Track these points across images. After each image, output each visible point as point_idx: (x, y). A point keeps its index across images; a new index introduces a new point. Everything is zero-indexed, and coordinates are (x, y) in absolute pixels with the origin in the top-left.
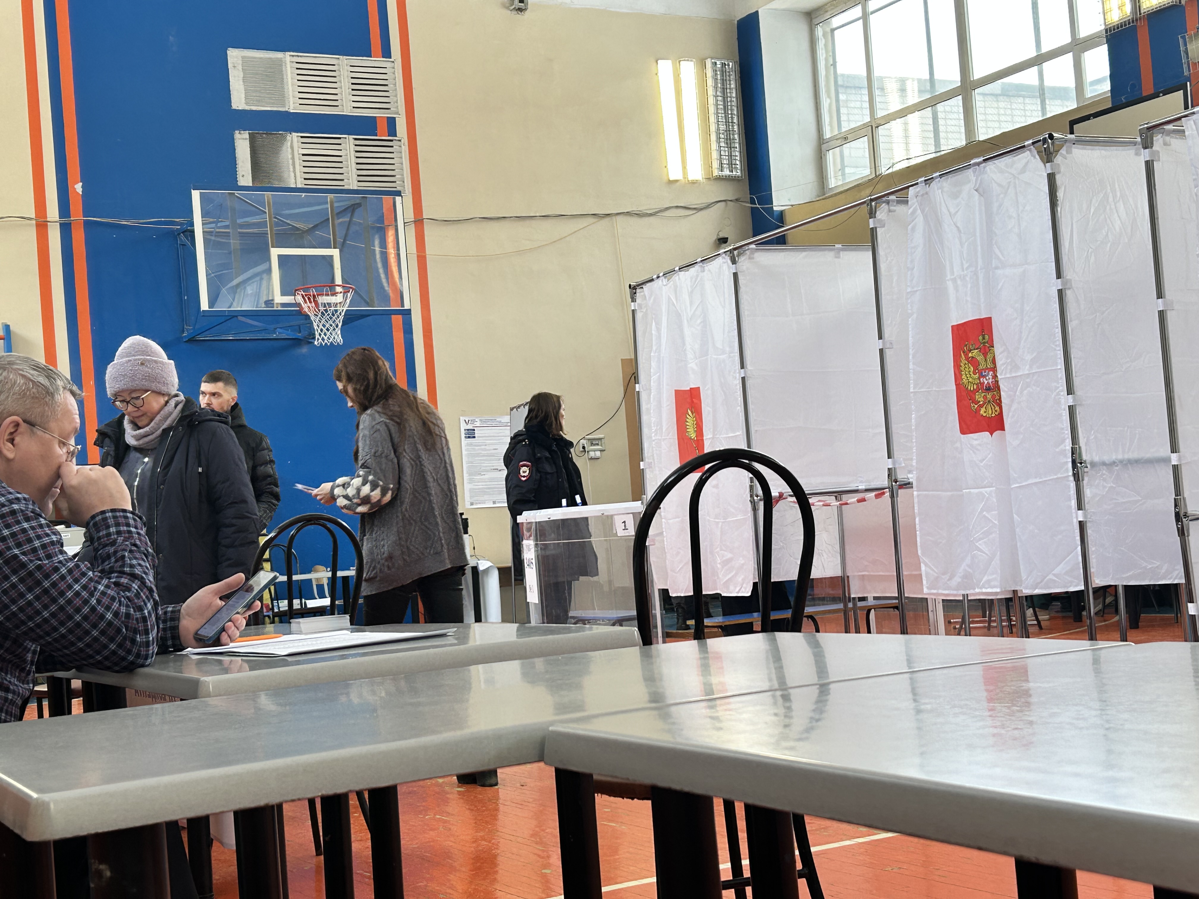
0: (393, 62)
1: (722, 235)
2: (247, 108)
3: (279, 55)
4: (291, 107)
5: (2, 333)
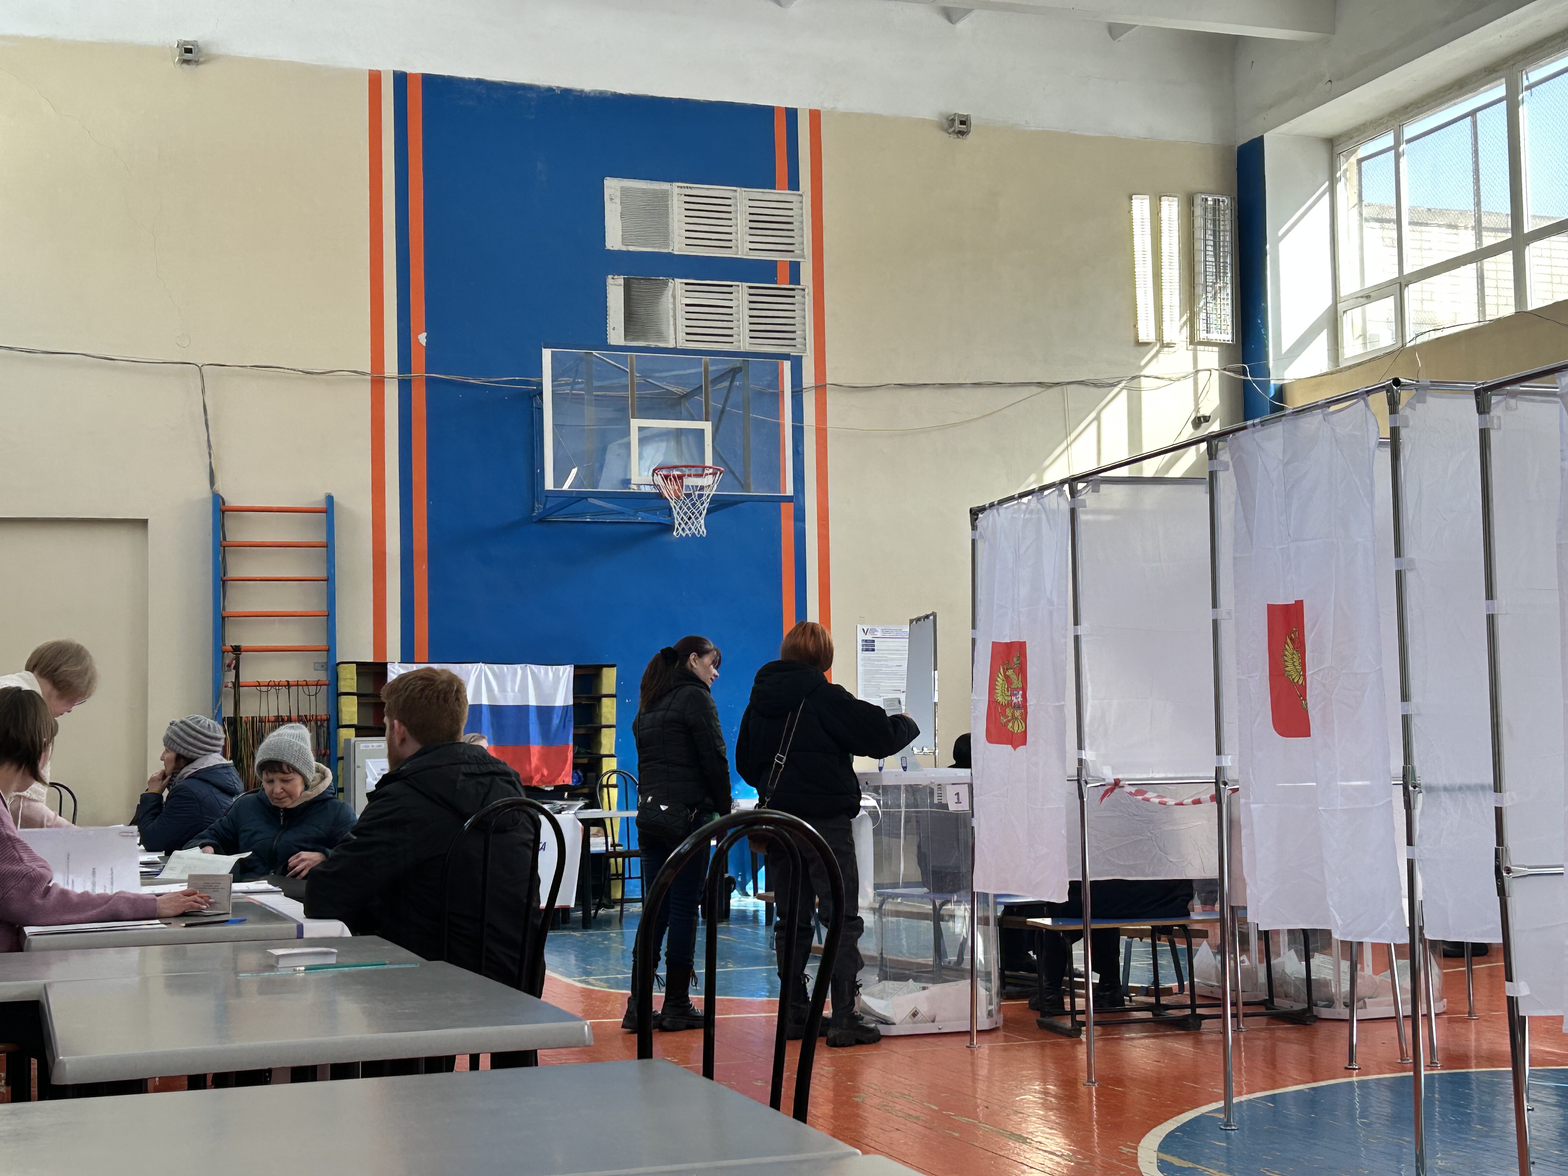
0: (801, 196)
1: (1202, 413)
2: (624, 248)
3: (665, 186)
4: (676, 248)
5: (323, 505)
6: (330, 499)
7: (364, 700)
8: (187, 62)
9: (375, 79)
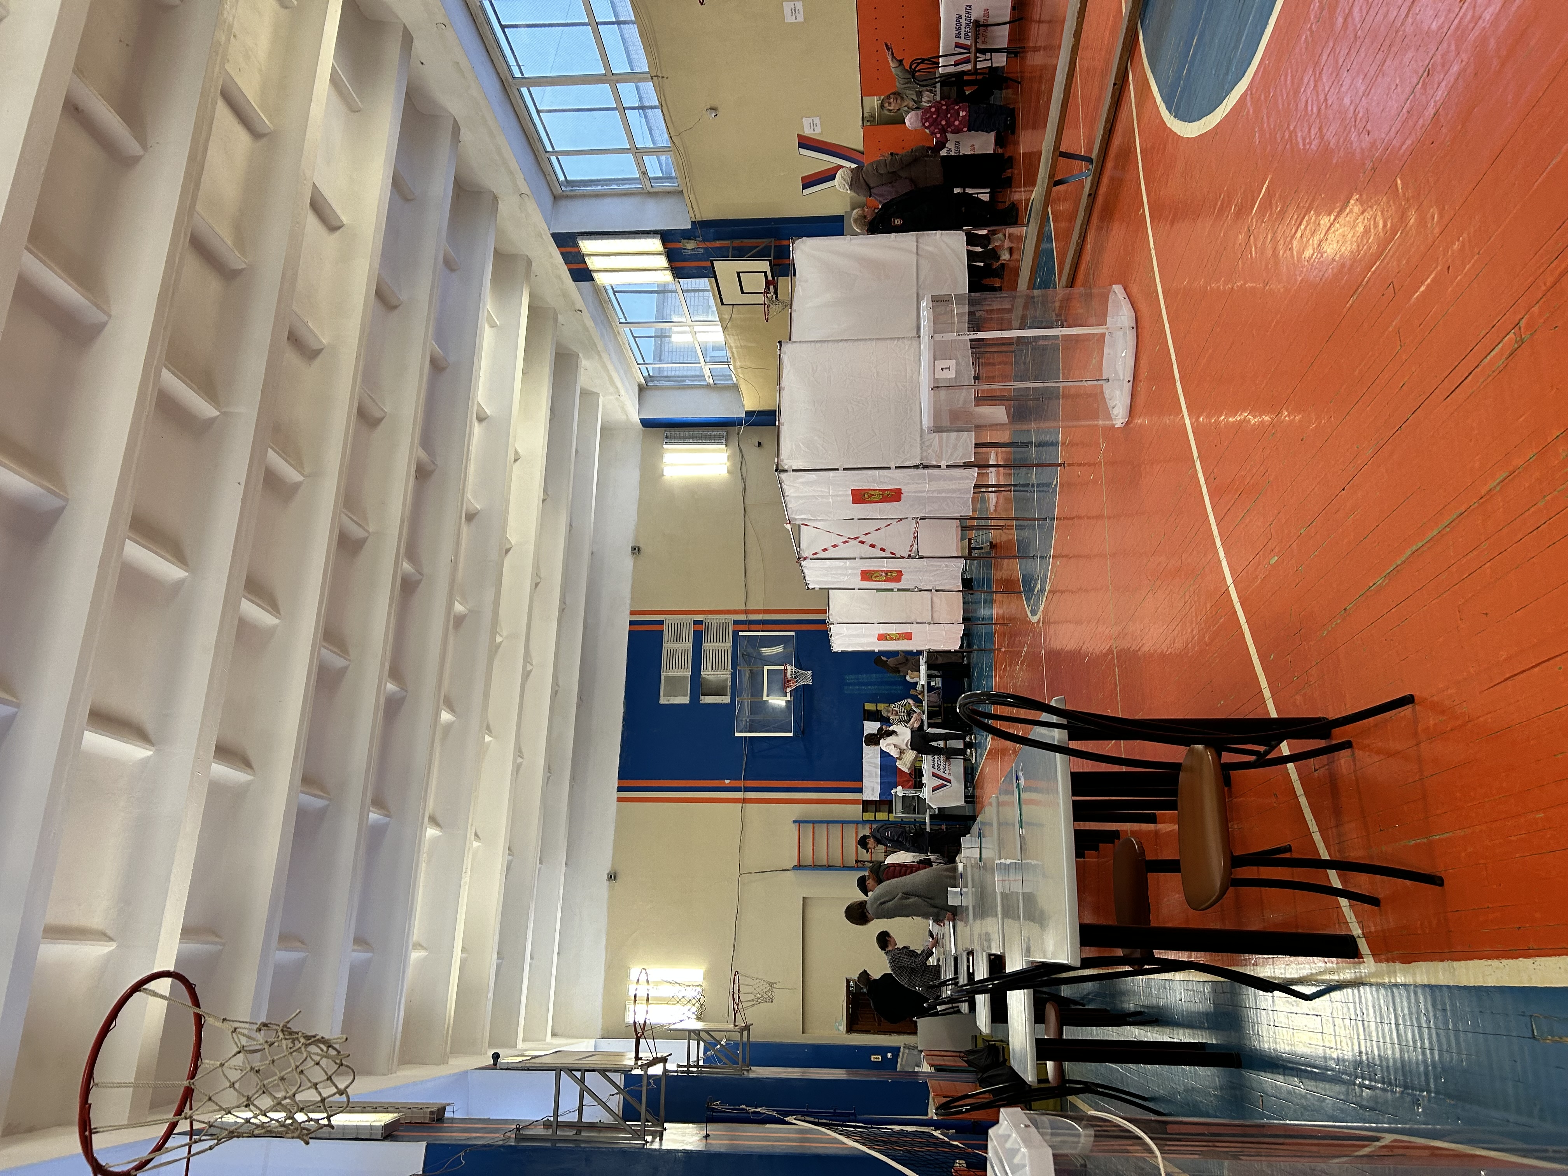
0: (666, 619)
1: (757, 444)
2: (689, 696)
3: (663, 678)
4: (689, 673)
5: (797, 824)
6: (794, 822)
7: (878, 810)
8: (615, 877)
9: (620, 800)
